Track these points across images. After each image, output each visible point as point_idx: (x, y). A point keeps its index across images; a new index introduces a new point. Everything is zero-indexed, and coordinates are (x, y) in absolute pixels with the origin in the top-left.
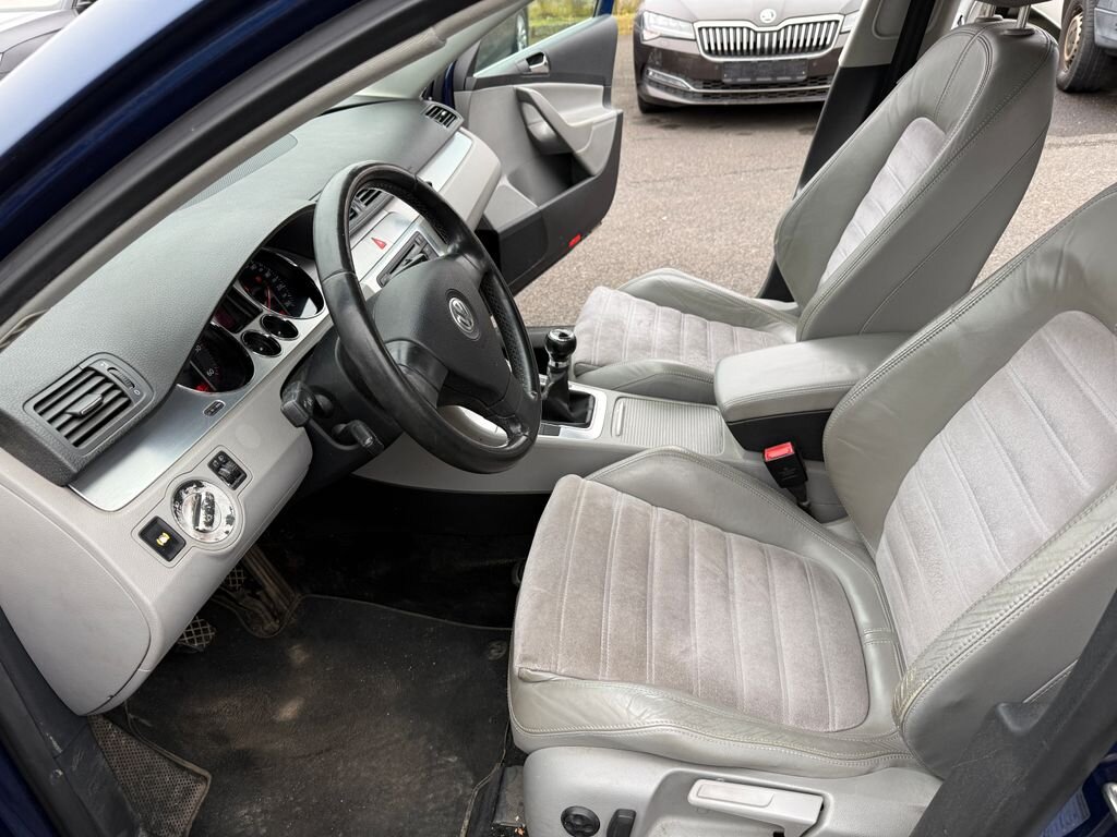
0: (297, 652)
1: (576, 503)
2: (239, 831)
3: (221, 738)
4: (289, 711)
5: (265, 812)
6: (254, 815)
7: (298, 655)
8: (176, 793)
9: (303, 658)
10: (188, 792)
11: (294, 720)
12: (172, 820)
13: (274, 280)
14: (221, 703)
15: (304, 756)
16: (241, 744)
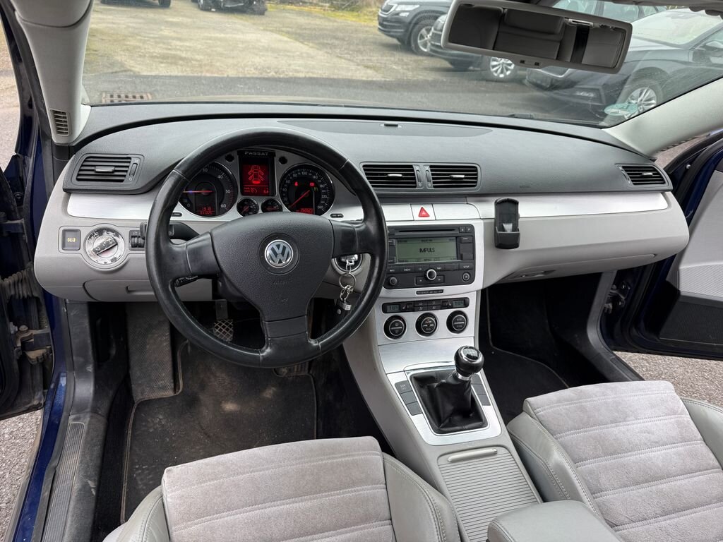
0: (271, 392)
1: (345, 454)
2: (149, 420)
3: (203, 387)
4: (230, 407)
5: (163, 426)
6: (160, 422)
7: (269, 393)
8: (160, 383)
9: (268, 396)
10: (164, 388)
11: (224, 412)
12: (147, 390)
13: (323, 191)
14: (223, 375)
15: (201, 427)
16: (202, 397)
